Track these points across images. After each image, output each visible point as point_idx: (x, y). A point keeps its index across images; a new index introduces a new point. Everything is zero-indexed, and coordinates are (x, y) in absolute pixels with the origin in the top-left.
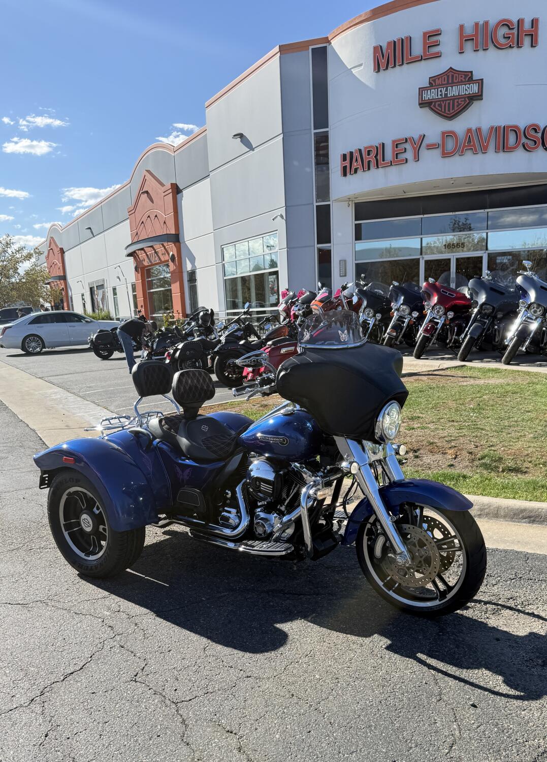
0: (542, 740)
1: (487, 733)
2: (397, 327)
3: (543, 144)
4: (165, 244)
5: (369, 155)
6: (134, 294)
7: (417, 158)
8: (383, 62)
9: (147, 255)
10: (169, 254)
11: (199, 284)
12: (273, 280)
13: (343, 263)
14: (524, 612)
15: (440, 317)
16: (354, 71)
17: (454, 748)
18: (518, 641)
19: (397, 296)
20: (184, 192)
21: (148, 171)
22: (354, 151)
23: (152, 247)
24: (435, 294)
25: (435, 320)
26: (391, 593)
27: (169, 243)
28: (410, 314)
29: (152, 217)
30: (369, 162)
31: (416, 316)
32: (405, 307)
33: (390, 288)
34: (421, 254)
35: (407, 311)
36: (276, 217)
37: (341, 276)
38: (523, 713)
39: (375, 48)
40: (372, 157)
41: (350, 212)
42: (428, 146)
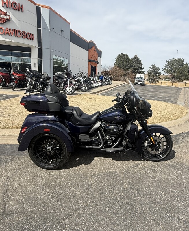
3: (27, 37)
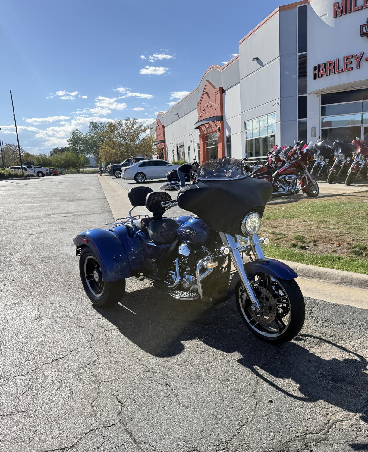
0: (302, 428)
1: (270, 419)
2: (337, 167)
4: (215, 121)
5: (330, 66)
6: (199, 149)
7: (359, 67)
8: (339, 11)
9: (206, 128)
10: (217, 127)
11: (232, 143)
12: (272, 140)
13: (314, 129)
14: (336, 346)
15: (363, 161)
16: (322, 18)
17: (244, 426)
18: (322, 364)
19: (338, 148)
20: (226, 92)
21: (208, 81)
22: (321, 64)
23: (208, 123)
24: (359, 147)
25: (360, 163)
26: (253, 327)
27: (217, 121)
28: (345, 159)
29: (209, 107)
30: (330, 70)
31: (349, 160)
32: (342, 155)
33: (334, 144)
34: (362, 123)
35: (344, 157)
36: (275, 104)
37: (312, 137)
38: (299, 409)
39: (335, 4)
40: (331, 68)
41: (319, 100)
42: (366, 59)
